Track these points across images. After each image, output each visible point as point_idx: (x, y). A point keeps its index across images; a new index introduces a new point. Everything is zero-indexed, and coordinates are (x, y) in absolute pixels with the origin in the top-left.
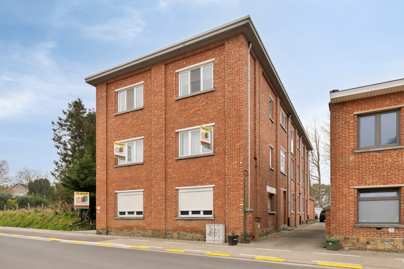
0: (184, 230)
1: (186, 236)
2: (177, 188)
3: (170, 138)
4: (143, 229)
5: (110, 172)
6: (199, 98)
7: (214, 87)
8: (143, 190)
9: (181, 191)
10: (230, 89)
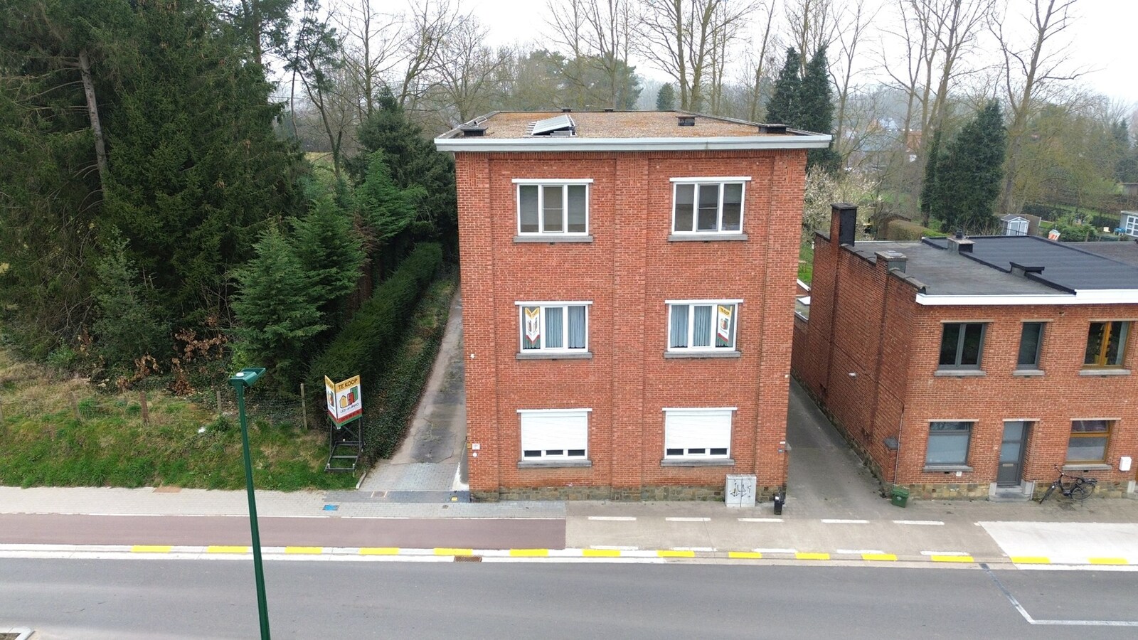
0: (677, 484)
1: (679, 493)
2: (664, 409)
3: (653, 314)
4: (590, 485)
5: (502, 366)
6: (716, 246)
7: (745, 232)
8: (591, 410)
9: (672, 414)
10: (778, 246)
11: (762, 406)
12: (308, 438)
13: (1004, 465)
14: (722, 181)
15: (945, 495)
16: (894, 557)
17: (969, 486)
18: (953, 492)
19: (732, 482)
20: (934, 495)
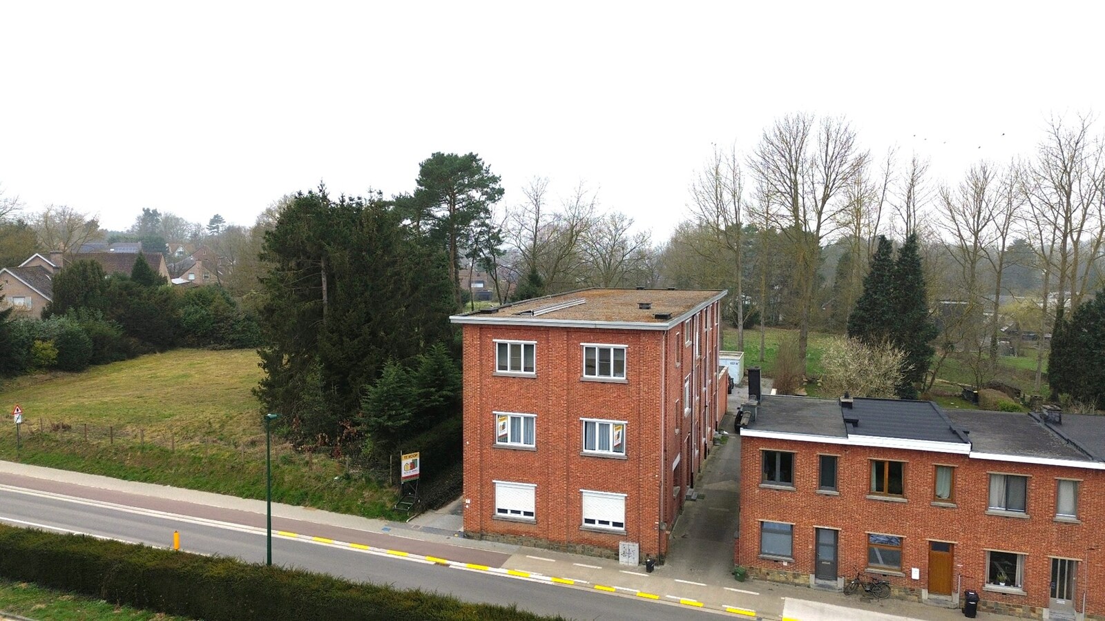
0: (590, 543)
1: (592, 551)
2: (581, 490)
3: (573, 427)
4: (536, 536)
5: (485, 451)
6: (610, 386)
7: (627, 379)
8: (536, 485)
9: (586, 494)
10: (646, 389)
11: (643, 496)
14: (612, 346)
15: (777, 578)
16: (701, 605)
17: (794, 574)
18: (783, 578)
19: (623, 546)
20: (769, 577)
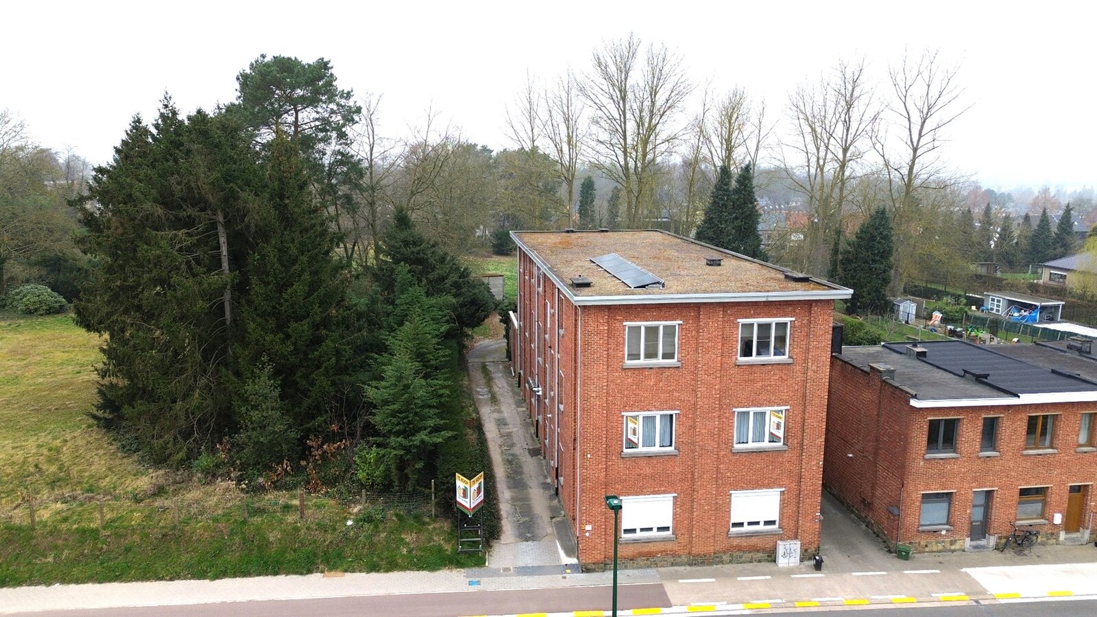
0: (739, 550)
1: (741, 557)
2: (730, 492)
3: (724, 419)
4: (674, 555)
5: (610, 463)
6: (770, 368)
7: (790, 357)
8: (676, 495)
9: (735, 495)
10: (814, 367)
11: (803, 486)
12: (437, 525)
13: (974, 524)
14: (773, 321)
15: (935, 549)
16: (915, 600)
17: (951, 541)
18: (940, 547)
19: (782, 547)
20: (927, 549)
